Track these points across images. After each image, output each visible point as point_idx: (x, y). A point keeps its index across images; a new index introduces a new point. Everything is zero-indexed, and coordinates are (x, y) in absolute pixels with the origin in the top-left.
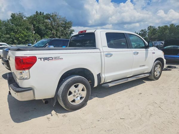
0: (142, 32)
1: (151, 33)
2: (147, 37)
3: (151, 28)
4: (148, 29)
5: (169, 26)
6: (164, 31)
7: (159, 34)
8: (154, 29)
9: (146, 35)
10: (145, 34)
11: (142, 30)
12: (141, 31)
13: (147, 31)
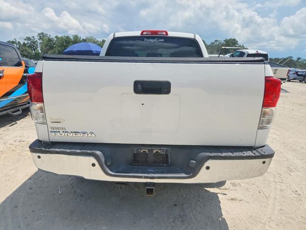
0: (29, 42)
1: (46, 46)
2: (40, 52)
3: (43, 36)
4: (38, 38)
5: (72, 38)
6: (65, 44)
7: (60, 49)
8: (50, 40)
9: (36, 48)
10: (34, 46)
11: (27, 37)
12: (25, 40)
13: (37, 41)
